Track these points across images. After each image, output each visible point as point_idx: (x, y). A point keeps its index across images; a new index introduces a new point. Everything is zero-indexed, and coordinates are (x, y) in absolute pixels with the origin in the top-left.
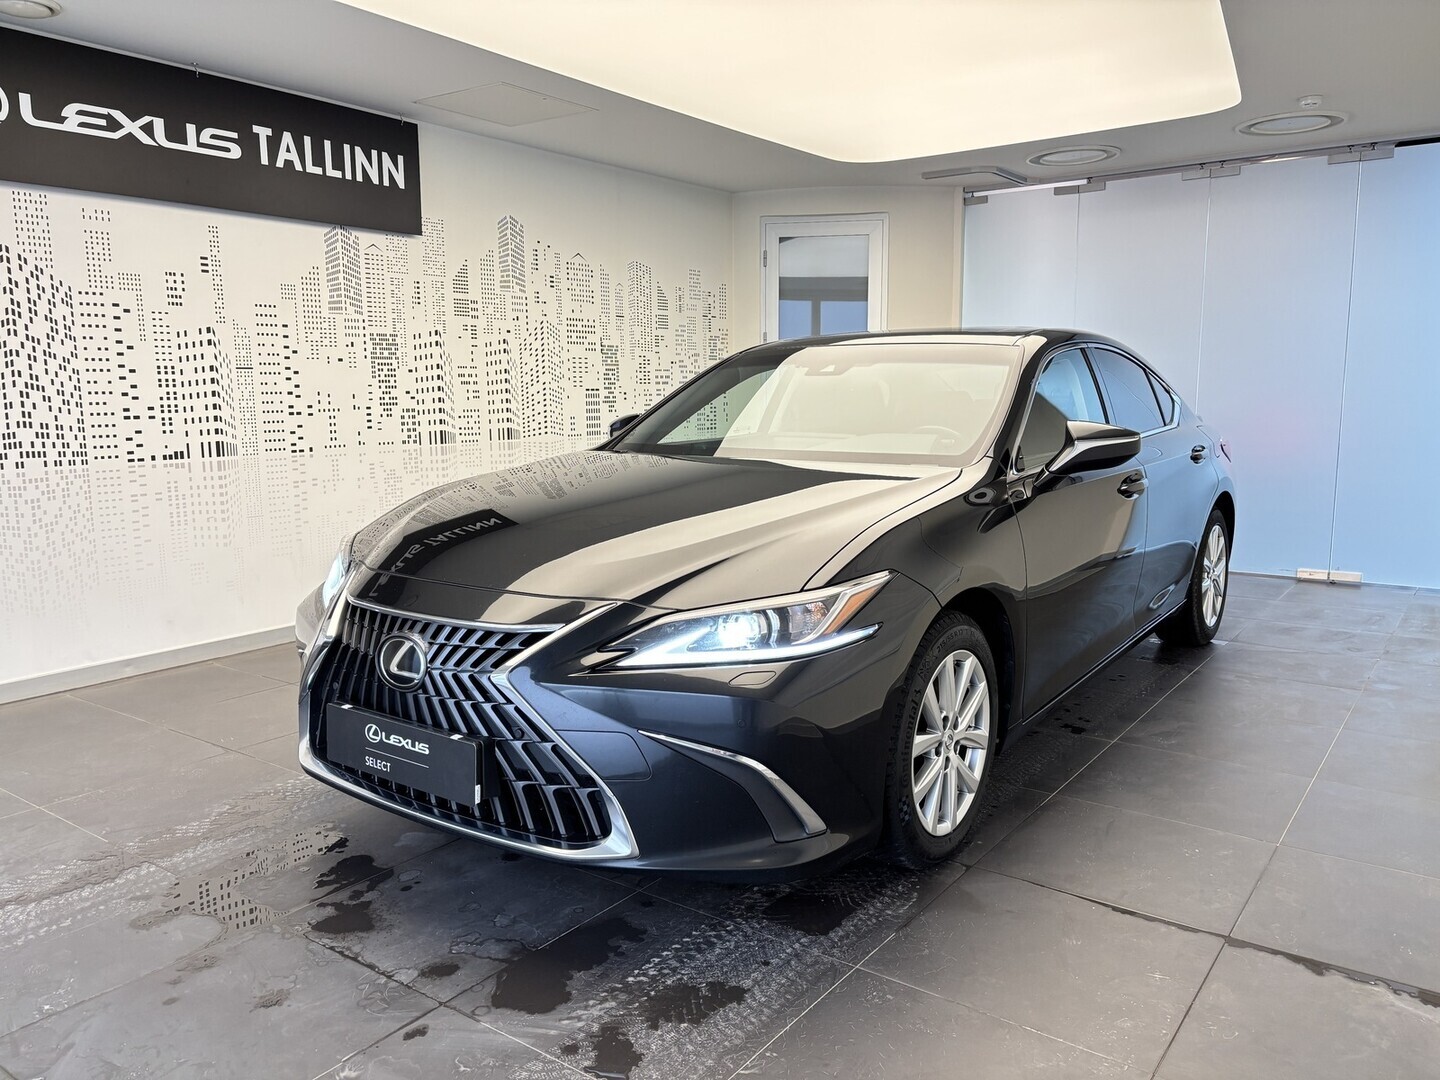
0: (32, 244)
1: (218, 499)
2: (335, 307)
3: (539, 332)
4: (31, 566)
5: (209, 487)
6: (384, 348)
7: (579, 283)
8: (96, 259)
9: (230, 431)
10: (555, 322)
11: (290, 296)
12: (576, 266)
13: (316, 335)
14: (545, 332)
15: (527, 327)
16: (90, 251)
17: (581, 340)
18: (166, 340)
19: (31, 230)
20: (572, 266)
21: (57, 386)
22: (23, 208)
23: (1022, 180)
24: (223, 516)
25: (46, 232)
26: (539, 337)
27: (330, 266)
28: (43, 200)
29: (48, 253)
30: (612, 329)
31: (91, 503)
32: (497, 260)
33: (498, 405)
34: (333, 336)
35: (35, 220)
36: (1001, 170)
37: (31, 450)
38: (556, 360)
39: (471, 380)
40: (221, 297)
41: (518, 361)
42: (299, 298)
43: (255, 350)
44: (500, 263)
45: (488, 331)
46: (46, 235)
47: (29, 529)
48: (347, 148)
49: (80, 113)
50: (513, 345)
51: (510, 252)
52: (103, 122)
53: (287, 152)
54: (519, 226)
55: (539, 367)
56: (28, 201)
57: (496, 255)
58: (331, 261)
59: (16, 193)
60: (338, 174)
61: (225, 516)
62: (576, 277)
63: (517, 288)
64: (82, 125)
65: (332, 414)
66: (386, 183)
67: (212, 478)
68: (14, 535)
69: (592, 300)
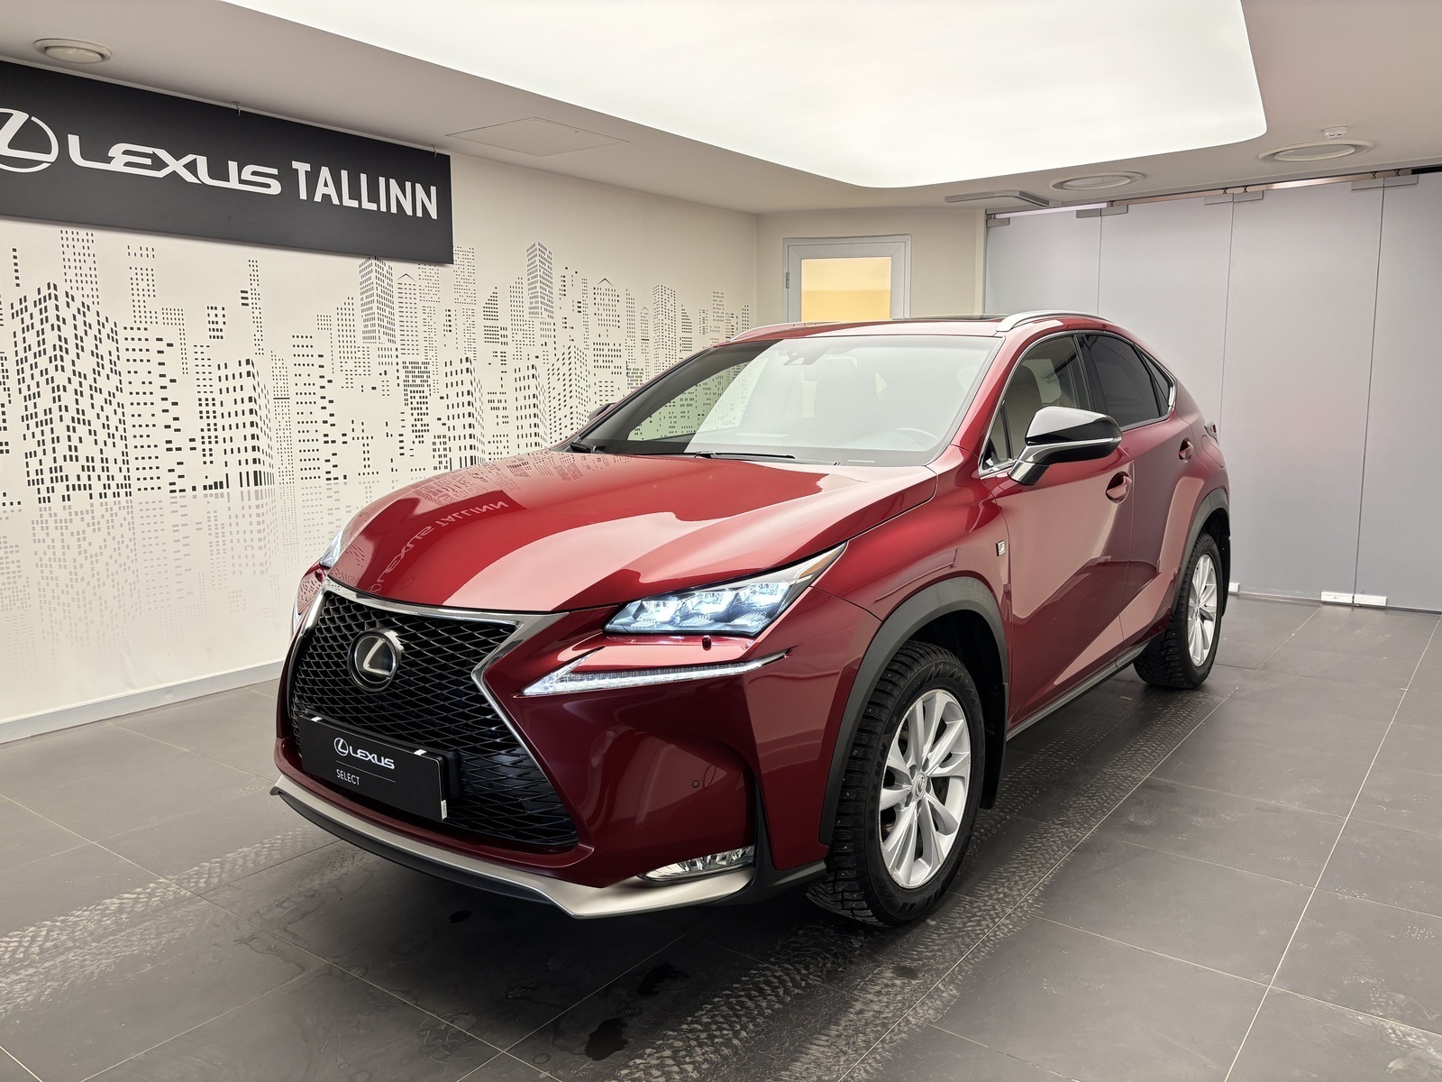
0: (79, 281)
1: (255, 528)
2: (369, 336)
3: (566, 358)
4: (76, 597)
5: (247, 516)
6: (416, 376)
7: (605, 307)
8: (141, 295)
9: (267, 460)
10: (582, 346)
11: (326, 327)
12: (603, 291)
13: (350, 365)
14: (573, 357)
15: (555, 352)
16: (135, 287)
17: (608, 364)
18: (207, 373)
19: (78, 268)
20: (599, 291)
21: (103, 419)
22: (71, 246)
23: (1043, 203)
24: (260, 544)
25: (93, 269)
26: (567, 362)
27: (364, 296)
28: (90, 238)
29: (95, 290)
30: (637, 353)
31: (134, 533)
32: (526, 287)
33: (527, 430)
34: (367, 365)
35: (82, 258)
36: (1022, 193)
37: (77, 483)
38: (583, 384)
39: (501, 405)
40: (259, 329)
41: (546, 386)
42: (335, 328)
43: (292, 380)
44: (529, 289)
45: (517, 357)
46: (93, 273)
47: (75, 560)
48: (382, 180)
49: (126, 152)
50: (542, 370)
51: (539, 279)
52: (148, 161)
53: (325, 187)
54: (547, 253)
55: (567, 392)
56: (76, 240)
57: (525, 283)
58: (366, 291)
59: (64, 232)
60: (373, 207)
61: (262, 544)
62: (602, 302)
63: (545, 314)
64: (128, 164)
65: (365, 441)
66: (419, 214)
67: (250, 507)
68: (60, 566)
69: (618, 324)
